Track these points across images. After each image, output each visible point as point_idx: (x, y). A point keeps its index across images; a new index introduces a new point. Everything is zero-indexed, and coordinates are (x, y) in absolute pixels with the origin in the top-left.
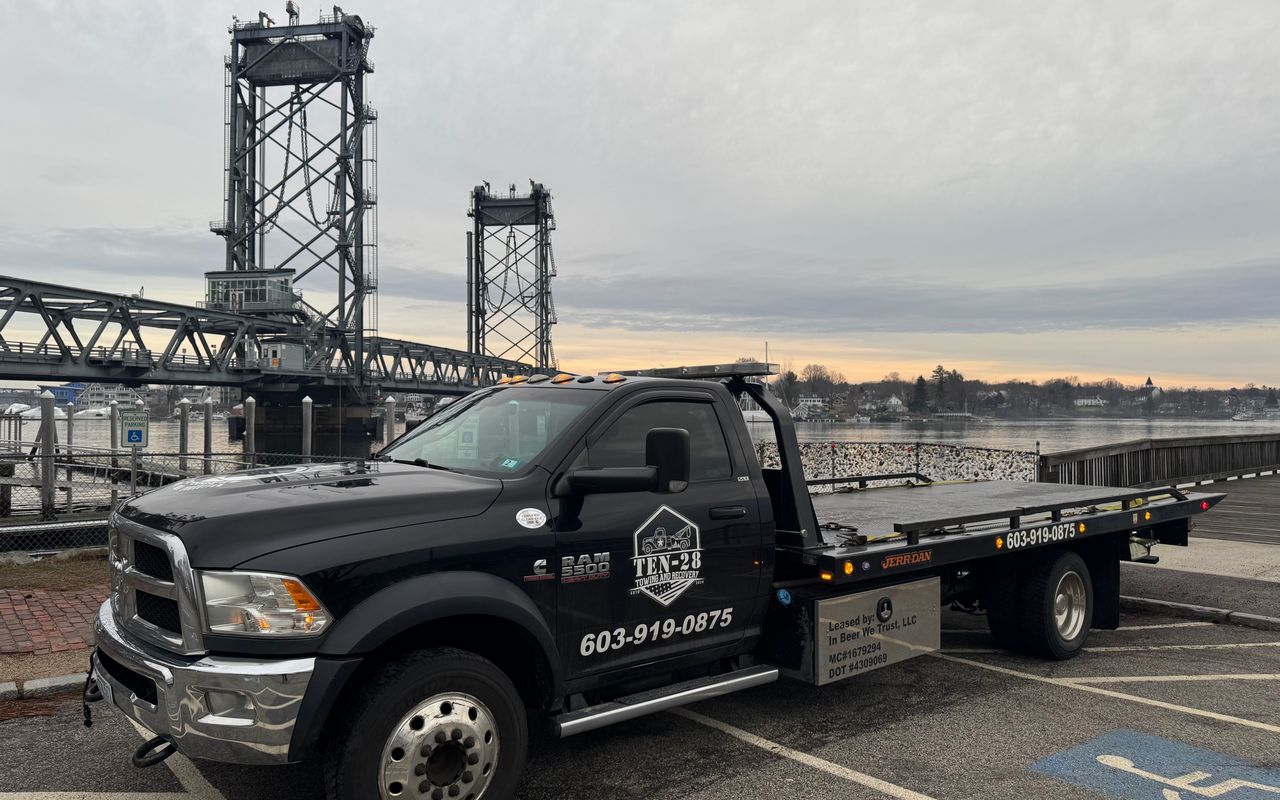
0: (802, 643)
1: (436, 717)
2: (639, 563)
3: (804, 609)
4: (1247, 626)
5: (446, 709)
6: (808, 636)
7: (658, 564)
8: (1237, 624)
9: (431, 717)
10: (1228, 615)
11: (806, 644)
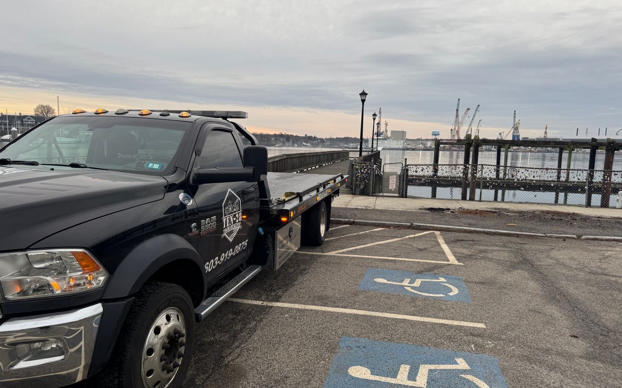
0: (268, 252)
1: (166, 324)
2: (224, 220)
3: (269, 235)
4: (360, 225)
5: (168, 318)
6: (271, 248)
7: (230, 220)
8: (357, 224)
9: (163, 325)
10: (353, 221)
11: (270, 253)
